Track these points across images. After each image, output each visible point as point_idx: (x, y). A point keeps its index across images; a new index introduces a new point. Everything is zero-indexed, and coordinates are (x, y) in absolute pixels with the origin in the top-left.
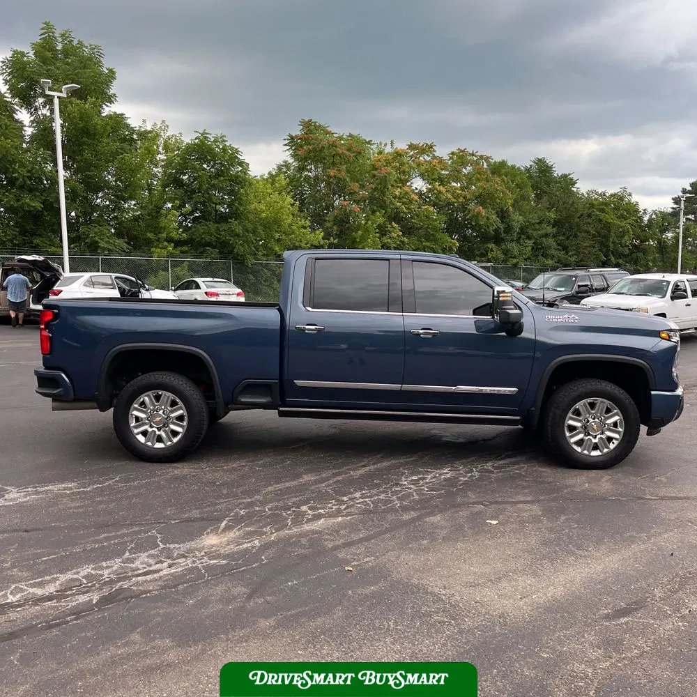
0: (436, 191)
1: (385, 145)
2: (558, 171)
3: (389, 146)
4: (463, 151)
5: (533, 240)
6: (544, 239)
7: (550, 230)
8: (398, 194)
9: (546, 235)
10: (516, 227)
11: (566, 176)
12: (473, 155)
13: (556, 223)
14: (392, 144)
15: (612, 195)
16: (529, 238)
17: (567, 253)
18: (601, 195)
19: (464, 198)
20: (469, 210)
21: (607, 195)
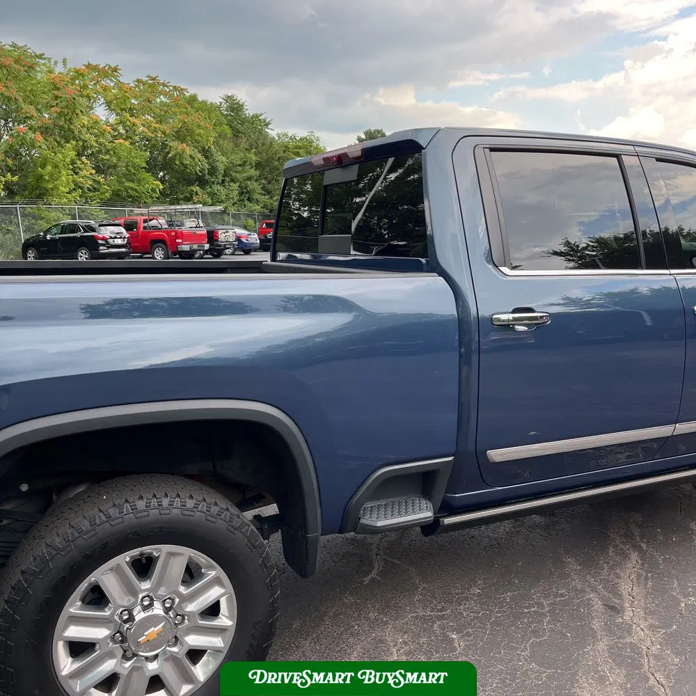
0: (128, 123)
1: (56, 63)
2: (250, 110)
3: (60, 65)
4: (153, 79)
5: (238, 184)
6: (249, 183)
7: (253, 172)
8: (86, 123)
9: (249, 178)
10: (221, 168)
11: (257, 116)
12: (164, 85)
13: (258, 166)
14: (64, 61)
15: (301, 139)
16: (233, 181)
17: (271, 197)
18: (291, 138)
19: (164, 133)
20: (170, 146)
21: (298, 139)
